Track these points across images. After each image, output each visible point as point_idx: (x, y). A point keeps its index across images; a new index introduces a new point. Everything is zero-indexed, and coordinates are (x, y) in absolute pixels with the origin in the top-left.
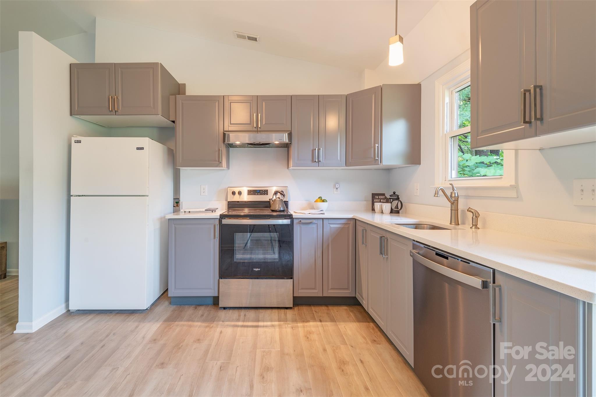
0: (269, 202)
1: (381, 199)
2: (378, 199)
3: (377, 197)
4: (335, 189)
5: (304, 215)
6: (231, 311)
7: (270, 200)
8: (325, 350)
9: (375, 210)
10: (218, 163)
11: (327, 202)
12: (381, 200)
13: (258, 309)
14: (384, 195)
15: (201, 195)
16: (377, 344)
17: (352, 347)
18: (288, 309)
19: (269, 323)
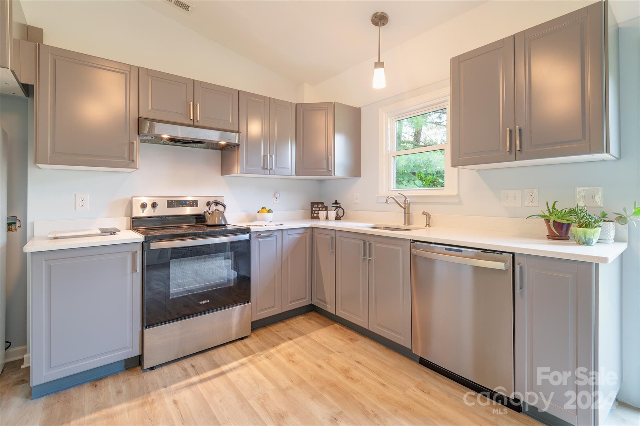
0: (204, 215)
1: (320, 207)
2: (317, 207)
3: (316, 206)
4: (275, 199)
5: (262, 227)
6: (165, 369)
7: (205, 212)
8: (320, 366)
9: (319, 218)
10: (129, 162)
11: (273, 212)
12: (320, 209)
13: (204, 352)
14: (322, 203)
15: (76, 209)
16: (356, 341)
17: (339, 352)
18: (244, 339)
19: (235, 364)
